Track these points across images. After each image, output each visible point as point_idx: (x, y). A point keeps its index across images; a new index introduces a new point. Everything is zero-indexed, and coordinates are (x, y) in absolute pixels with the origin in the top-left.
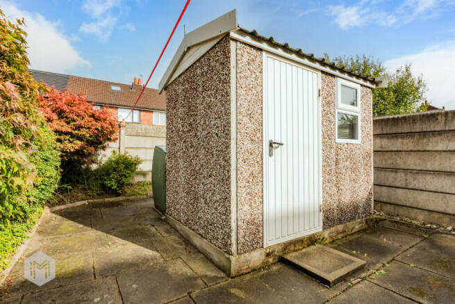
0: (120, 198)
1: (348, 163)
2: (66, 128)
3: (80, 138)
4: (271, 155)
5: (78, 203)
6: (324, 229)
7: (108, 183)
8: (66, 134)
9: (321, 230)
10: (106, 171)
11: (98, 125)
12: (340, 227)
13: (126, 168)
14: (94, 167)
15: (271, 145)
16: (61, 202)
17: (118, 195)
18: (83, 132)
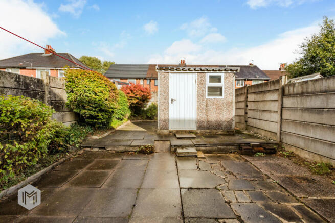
0: (152, 121)
1: (214, 106)
2: (133, 96)
3: (137, 98)
4: (172, 103)
5: (139, 121)
6: (198, 129)
7: (148, 115)
8: (133, 97)
9: (196, 129)
10: (150, 109)
11: (143, 94)
12: (208, 131)
13: (154, 109)
14: (145, 109)
15: (172, 100)
16: (133, 120)
17: (152, 119)
18: (137, 96)
